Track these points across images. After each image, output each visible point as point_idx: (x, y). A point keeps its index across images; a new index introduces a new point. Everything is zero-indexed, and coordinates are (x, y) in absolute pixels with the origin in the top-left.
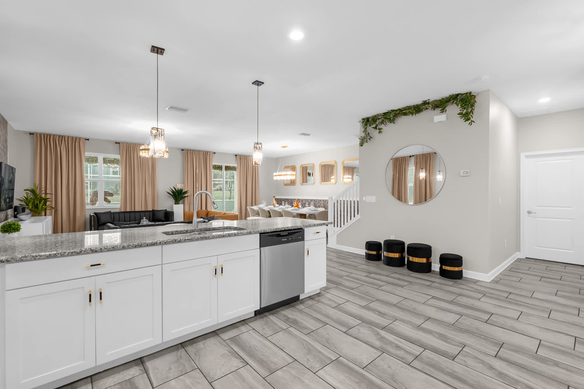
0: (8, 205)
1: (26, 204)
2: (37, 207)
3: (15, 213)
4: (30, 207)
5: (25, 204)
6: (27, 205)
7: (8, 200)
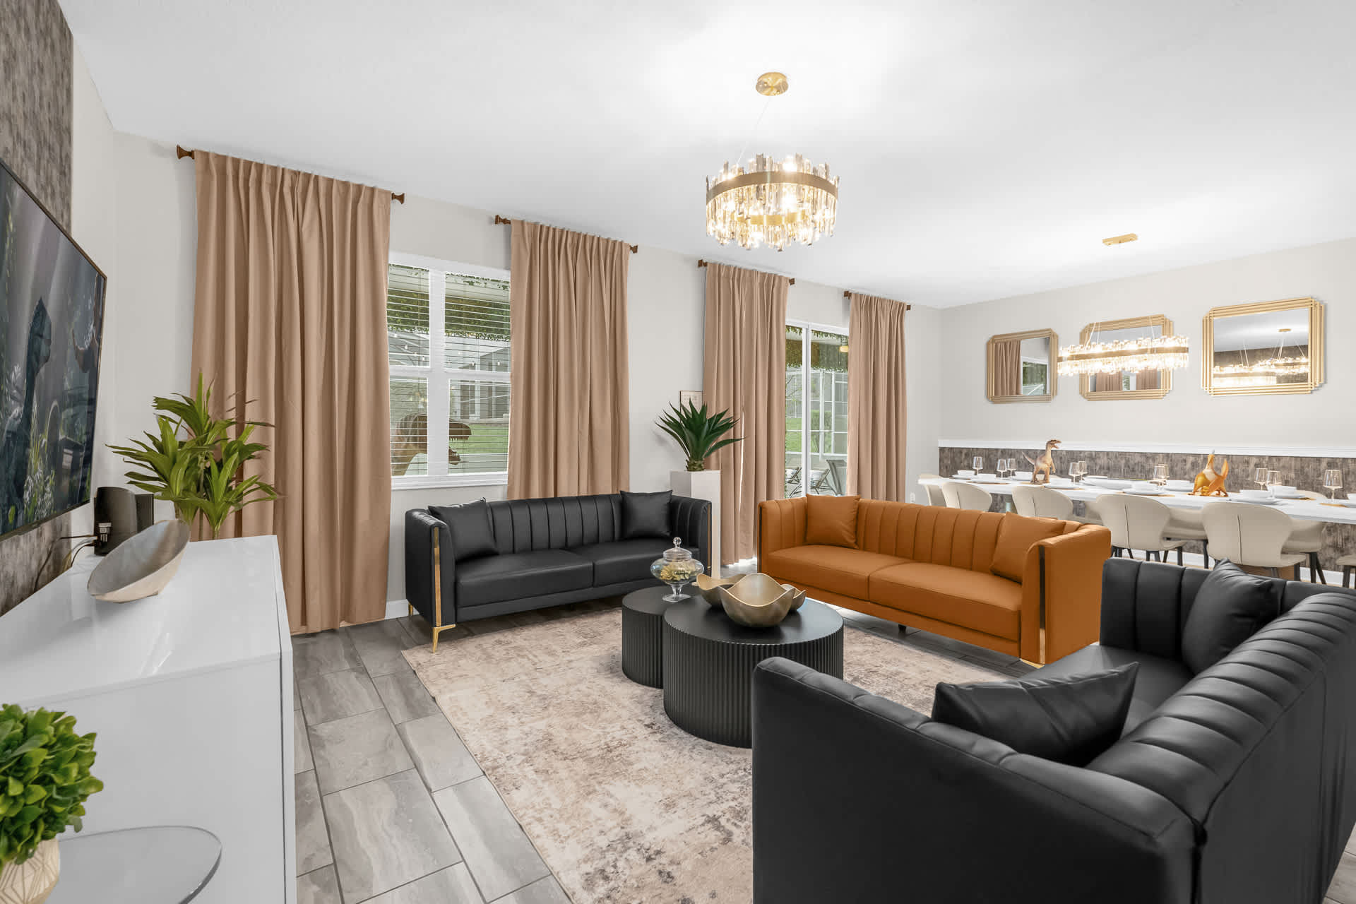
0: (66, 483)
1: (156, 470)
2: (204, 486)
3: (101, 525)
4: (178, 489)
5: (155, 475)
6: (163, 477)
7: (67, 460)
